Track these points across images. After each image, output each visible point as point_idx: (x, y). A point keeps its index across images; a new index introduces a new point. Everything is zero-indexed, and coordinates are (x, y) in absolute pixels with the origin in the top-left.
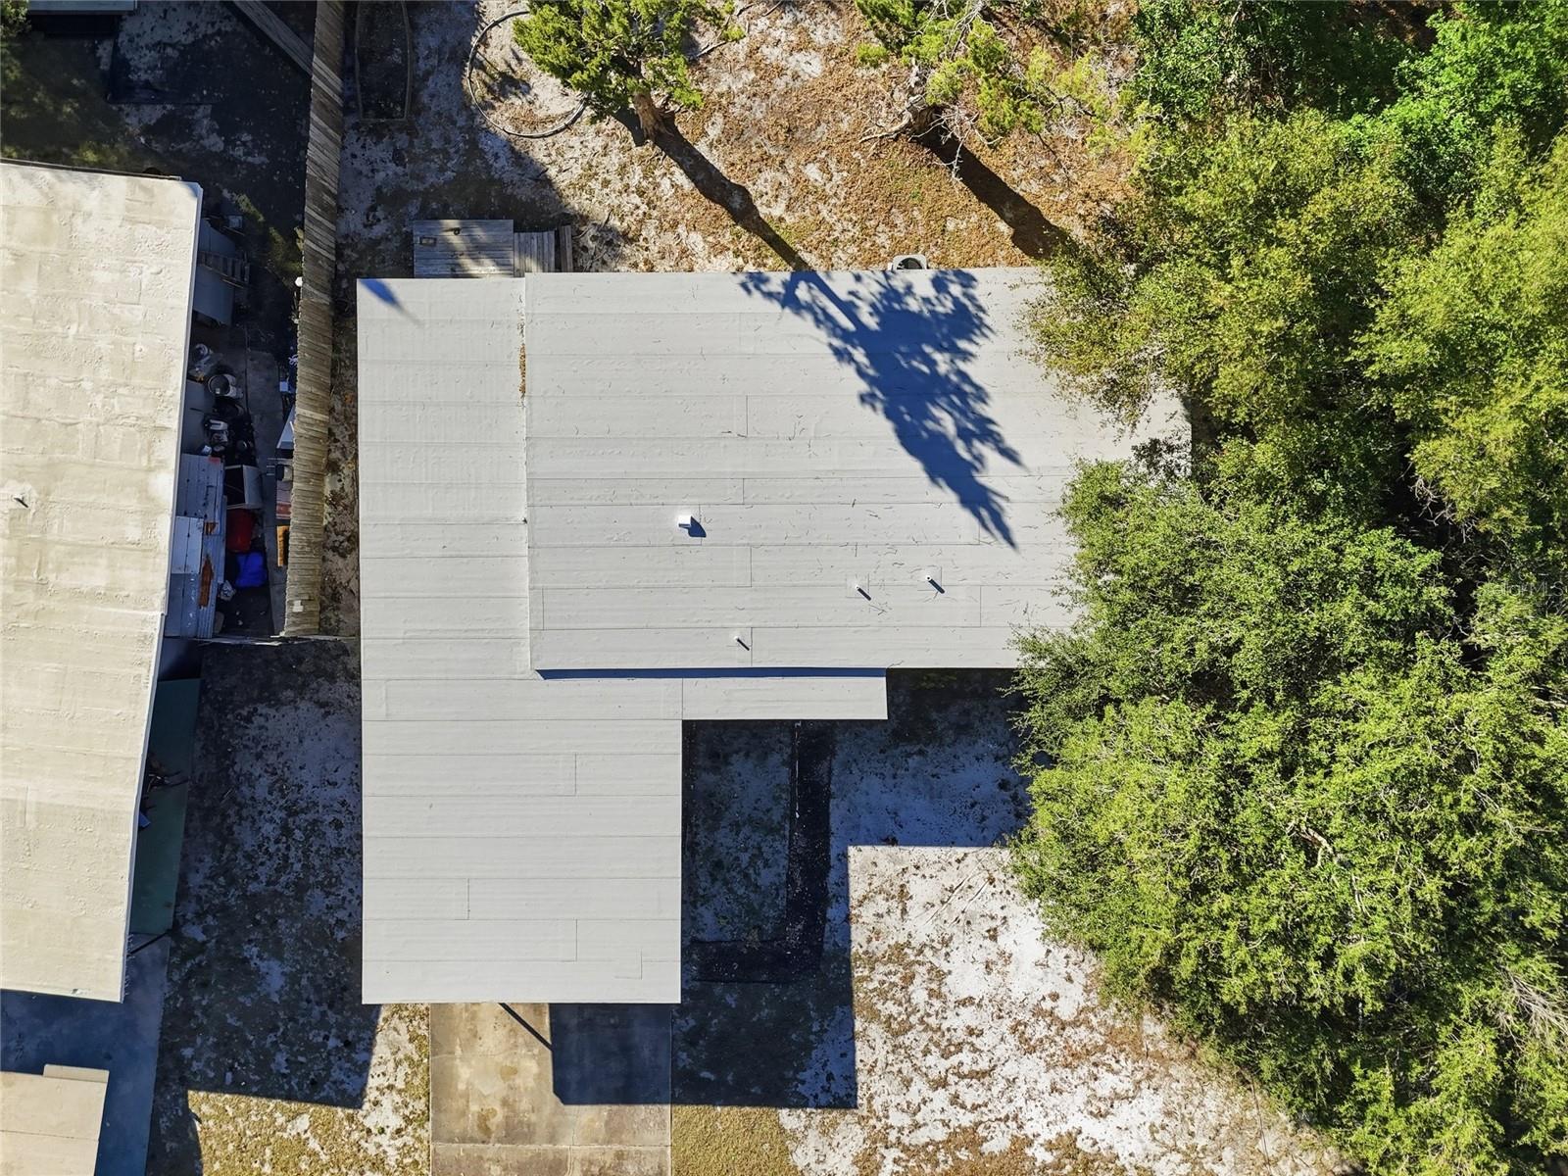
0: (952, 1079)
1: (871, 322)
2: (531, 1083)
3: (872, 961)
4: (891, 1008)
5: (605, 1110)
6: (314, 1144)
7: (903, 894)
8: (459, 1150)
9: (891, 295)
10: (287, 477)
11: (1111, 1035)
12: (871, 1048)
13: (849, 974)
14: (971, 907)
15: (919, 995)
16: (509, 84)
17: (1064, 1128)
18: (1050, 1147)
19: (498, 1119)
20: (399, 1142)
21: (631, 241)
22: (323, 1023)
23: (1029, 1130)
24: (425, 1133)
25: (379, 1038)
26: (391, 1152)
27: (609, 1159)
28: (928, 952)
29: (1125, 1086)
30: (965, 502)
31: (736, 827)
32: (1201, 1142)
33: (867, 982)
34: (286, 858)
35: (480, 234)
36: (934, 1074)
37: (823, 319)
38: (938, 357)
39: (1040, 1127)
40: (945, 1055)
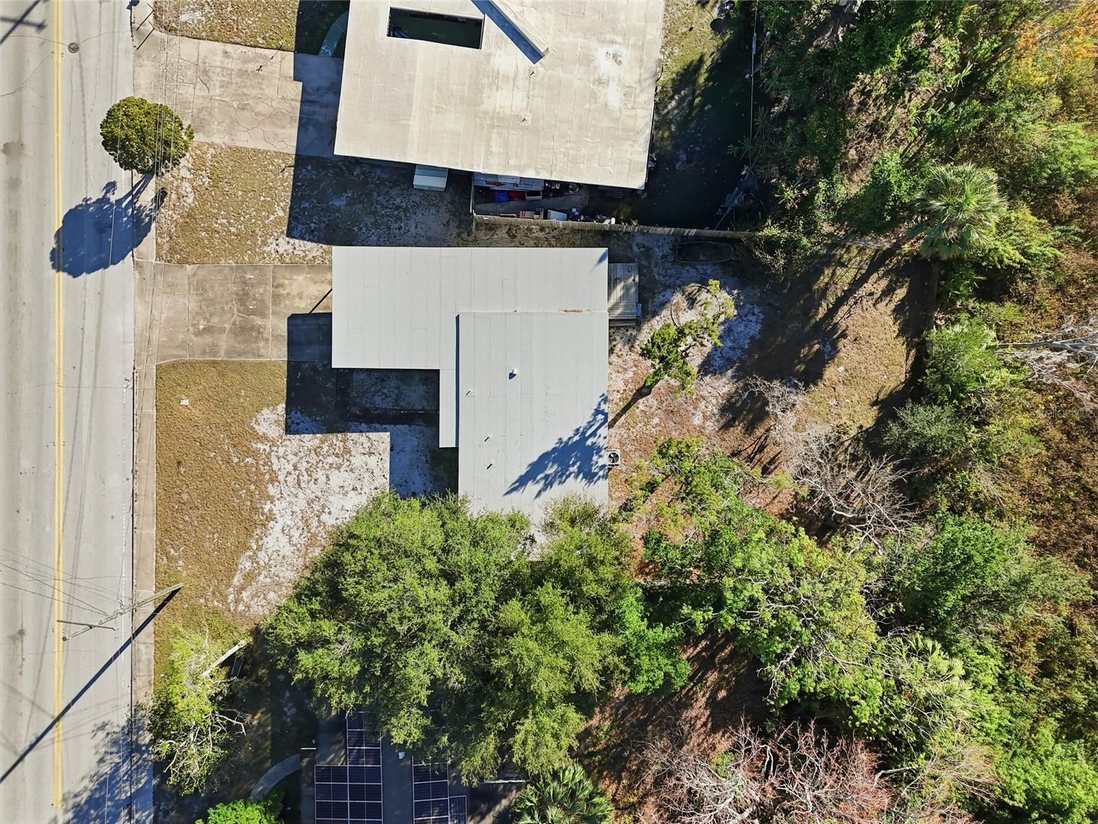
0: (297, 472)
1: (589, 443)
2: (296, 305)
3: (344, 441)
4: (326, 449)
5: (286, 334)
6: (272, 217)
7: (371, 454)
8: (270, 276)
9: (599, 449)
10: (535, 216)
11: (315, 535)
12: (311, 440)
13: (339, 432)
14: (366, 480)
15: (331, 460)
16: (692, 301)
17: (278, 516)
18: (271, 511)
19: (281, 291)
20: (273, 252)
21: (630, 350)
22: (320, 222)
23: (277, 502)
24: (277, 263)
25: (314, 244)
26: (269, 249)
27: (265, 336)
28: (348, 463)
29: (295, 540)
30: (521, 477)
31: (398, 388)
32: (273, 570)
33: (336, 439)
34: (387, 207)
35: (633, 290)
36: (299, 465)
37: (590, 424)
38: (575, 467)
39: (278, 507)
40: (307, 470)
